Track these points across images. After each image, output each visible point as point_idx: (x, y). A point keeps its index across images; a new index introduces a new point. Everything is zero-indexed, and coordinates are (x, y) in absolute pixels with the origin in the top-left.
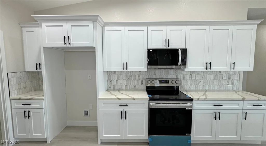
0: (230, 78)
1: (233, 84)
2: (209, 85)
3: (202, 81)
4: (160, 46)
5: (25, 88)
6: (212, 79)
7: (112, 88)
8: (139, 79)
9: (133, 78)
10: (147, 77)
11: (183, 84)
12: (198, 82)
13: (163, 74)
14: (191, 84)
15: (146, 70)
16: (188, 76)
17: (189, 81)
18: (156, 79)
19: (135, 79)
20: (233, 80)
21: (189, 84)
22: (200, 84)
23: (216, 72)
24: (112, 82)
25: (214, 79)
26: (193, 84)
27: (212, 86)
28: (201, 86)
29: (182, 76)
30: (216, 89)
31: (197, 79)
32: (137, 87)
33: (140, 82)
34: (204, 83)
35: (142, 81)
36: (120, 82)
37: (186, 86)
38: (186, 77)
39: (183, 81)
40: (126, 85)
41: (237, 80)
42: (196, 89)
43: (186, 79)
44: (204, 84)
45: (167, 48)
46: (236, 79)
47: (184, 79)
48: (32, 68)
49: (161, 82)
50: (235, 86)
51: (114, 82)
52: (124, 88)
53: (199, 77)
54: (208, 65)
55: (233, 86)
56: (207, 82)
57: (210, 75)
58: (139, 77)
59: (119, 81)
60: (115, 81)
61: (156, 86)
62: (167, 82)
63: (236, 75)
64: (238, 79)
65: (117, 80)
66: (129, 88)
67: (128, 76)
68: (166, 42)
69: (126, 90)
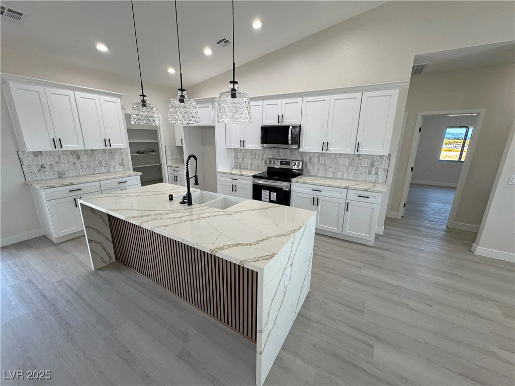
0: (373, 165)
1: (376, 174)
2: (343, 173)
3: (333, 166)
4: (273, 122)
5: (176, 159)
6: (347, 164)
7: (238, 166)
8: (263, 159)
9: (257, 157)
10: (271, 157)
11: (309, 168)
12: (327, 167)
13: (288, 154)
14: (319, 169)
15: (261, 148)
16: (316, 158)
17: (317, 165)
18: (277, 159)
19: (259, 158)
20: (377, 168)
21: (316, 168)
22: (330, 170)
23: (353, 156)
24: (239, 160)
25: (350, 164)
26: (321, 169)
27: (345, 174)
28: (331, 173)
29: (308, 157)
30: (351, 178)
31: (326, 163)
32: (260, 168)
33: (264, 162)
34: (335, 169)
35: (266, 161)
36: (246, 160)
37: (312, 171)
38: (313, 159)
39: (309, 164)
40: (250, 163)
41: (384, 169)
42: (325, 175)
43: (312, 162)
44: (335, 171)
45: (280, 124)
46: (383, 167)
47: (310, 163)
48: (179, 144)
49: (281, 163)
50: (381, 177)
51: (240, 161)
52: (249, 168)
53: (330, 161)
55: (378, 177)
56: (340, 168)
57: (344, 159)
58: (263, 156)
59: (244, 159)
60: (241, 159)
61: (276, 167)
62: (288, 164)
63: (383, 162)
64: (386, 168)
65: (243, 159)
66: (253, 168)
67: (253, 155)
68: (281, 118)
69: (251, 169)
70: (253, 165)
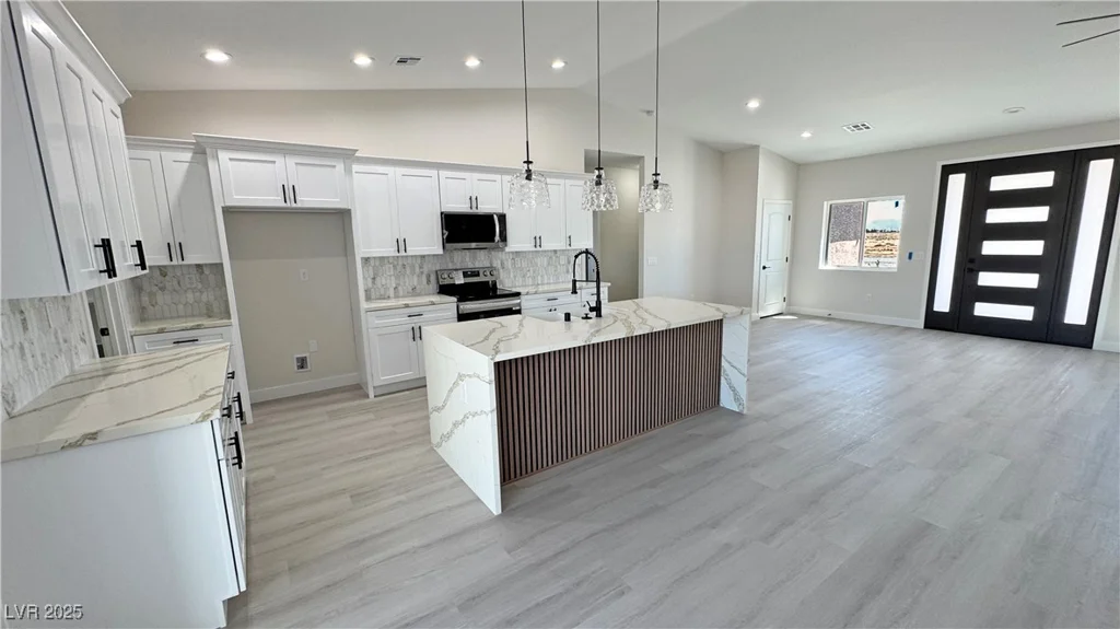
0: (569, 262)
2: (542, 276)
3: (531, 269)
4: (460, 206)
6: (545, 264)
8: (422, 273)
9: (408, 270)
10: (440, 267)
11: (501, 277)
12: (525, 271)
13: (467, 259)
14: (515, 277)
15: (439, 252)
16: (510, 261)
17: (512, 271)
18: (456, 270)
19: (413, 273)
21: (512, 276)
22: (528, 275)
23: (549, 252)
25: (548, 263)
26: (518, 276)
27: (546, 277)
28: (530, 279)
29: (500, 261)
30: (552, 281)
31: (523, 265)
32: (418, 288)
33: (424, 279)
35: (428, 277)
36: (381, 281)
38: (506, 263)
39: (501, 271)
40: (394, 286)
43: (506, 267)
44: (535, 275)
45: (474, 211)
47: (503, 268)
49: (465, 275)
51: (368, 283)
52: (392, 295)
53: (526, 262)
54: (537, 241)
56: (539, 270)
57: (542, 257)
58: (421, 268)
59: (378, 279)
60: (371, 279)
61: (457, 282)
62: (476, 274)
65: (374, 279)
66: (401, 293)
67: (399, 268)
68: (473, 200)
69: (397, 297)
70: (400, 288)
